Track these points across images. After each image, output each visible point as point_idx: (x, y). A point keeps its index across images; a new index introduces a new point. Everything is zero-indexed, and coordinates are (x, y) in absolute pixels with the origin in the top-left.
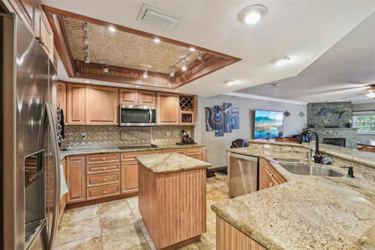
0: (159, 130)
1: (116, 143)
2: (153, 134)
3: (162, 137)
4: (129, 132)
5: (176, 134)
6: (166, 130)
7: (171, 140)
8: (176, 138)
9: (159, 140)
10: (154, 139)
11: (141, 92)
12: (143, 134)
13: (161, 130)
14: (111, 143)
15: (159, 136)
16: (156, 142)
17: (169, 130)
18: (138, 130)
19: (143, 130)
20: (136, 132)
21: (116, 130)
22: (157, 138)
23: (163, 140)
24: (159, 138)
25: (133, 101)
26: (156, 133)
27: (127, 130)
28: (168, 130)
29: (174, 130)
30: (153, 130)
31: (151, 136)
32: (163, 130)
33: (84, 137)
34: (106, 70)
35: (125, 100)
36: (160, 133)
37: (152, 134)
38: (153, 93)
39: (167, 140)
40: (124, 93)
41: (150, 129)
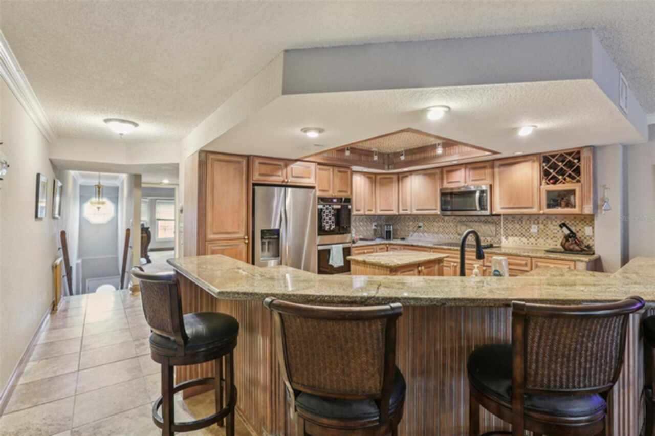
0: (516, 221)
1: (452, 237)
2: (505, 228)
3: (523, 235)
4: (468, 223)
5: (556, 231)
6: (532, 222)
7: (541, 241)
8: (554, 239)
9: (516, 239)
10: (506, 238)
11: (469, 166)
12: (487, 227)
13: (520, 223)
14: (447, 237)
15: (516, 232)
16: (510, 242)
17: (538, 223)
18: (481, 221)
19: (489, 220)
20: (477, 224)
21: (453, 221)
22: (512, 235)
23: (524, 240)
24: (516, 235)
25: (458, 182)
26: (510, 226)
27: (465, 220)
28: (536, 222)
29: (549, 222)
30: (504, 221)
31: (502, 232)
32: (524, 222)
33: (420, 227)
34: (403, 158)
35: (450, 180)
36: (518, 226)
37: (503, 228)
38: (487, 164)
39: (532, 240)
40: (449, 172)
41: (500, 219)
